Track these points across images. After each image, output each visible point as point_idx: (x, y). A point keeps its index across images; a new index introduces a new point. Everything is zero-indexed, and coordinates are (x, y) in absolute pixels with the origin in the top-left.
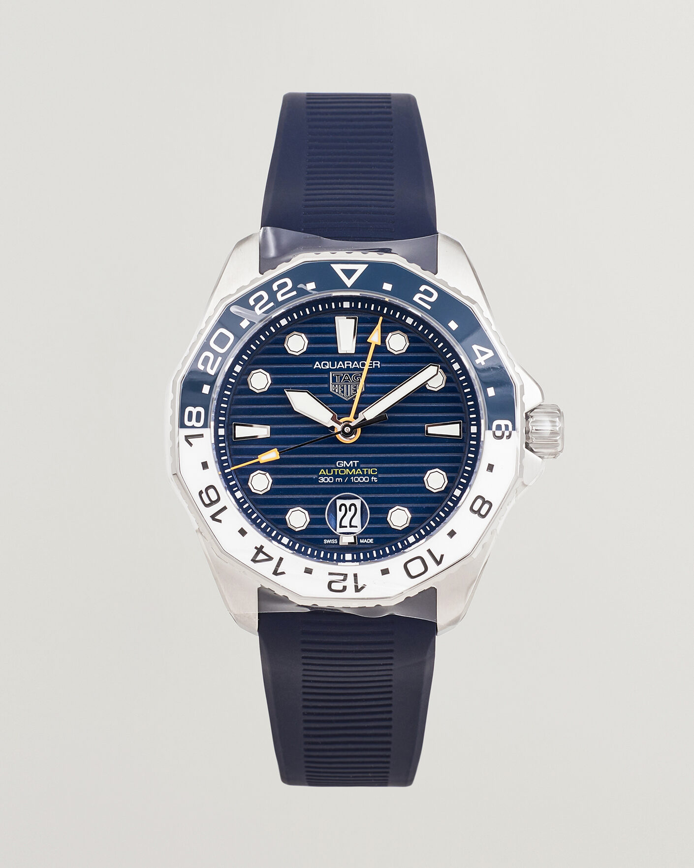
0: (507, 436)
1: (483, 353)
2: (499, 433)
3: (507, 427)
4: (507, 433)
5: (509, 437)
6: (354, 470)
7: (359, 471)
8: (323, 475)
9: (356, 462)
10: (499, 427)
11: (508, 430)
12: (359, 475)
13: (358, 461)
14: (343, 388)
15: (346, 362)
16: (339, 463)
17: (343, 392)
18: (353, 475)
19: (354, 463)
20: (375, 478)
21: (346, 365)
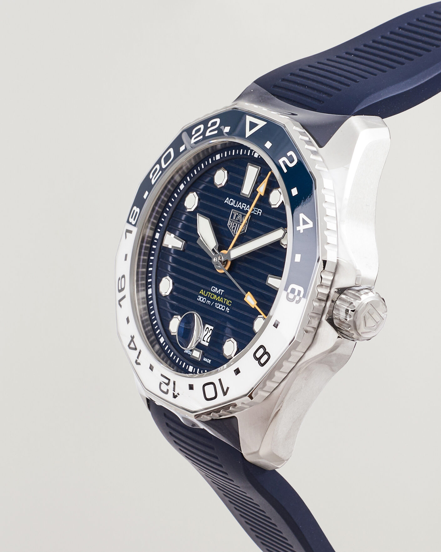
0: (297, 301)
1: (305, 223)
2: (291, 296)
3: (299, 292)
4: (297, 298)
5: (298, 302)
6: (219, 297)
7: (221, 300)
8: (201, 295)
9: (222, 291)
10: (293, 291)
11: (299, 296)
12: (220, 303)
13: (224, 291)
14: (235, 225)
15: (243, 204)
16: (213, 288)
17: (234, 229)
18: (217, 302)
19: (221, 291)
20: (228, 309)
21: (243, 206)
